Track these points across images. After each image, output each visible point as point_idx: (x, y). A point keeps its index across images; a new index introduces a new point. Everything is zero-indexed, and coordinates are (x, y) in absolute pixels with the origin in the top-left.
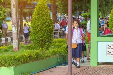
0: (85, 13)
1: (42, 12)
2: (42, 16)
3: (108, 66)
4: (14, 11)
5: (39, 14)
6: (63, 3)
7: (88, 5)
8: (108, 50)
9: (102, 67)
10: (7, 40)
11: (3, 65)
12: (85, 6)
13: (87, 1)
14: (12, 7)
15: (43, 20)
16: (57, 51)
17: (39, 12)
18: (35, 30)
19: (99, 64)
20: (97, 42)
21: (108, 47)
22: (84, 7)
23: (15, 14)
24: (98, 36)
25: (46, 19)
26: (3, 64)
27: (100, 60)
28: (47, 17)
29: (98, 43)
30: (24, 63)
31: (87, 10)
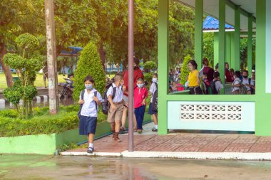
0: (148, 62)
2: (90, 66)
3: (182, 134)
4: (50, 59)
5: (85, 64)
6: (113, 47)
7: (150, 51)
8: (182, 112)
9: (174, 136)
10: (42, 99)
11: (41, 132)
12: (146, 52)
13: (148, 45)
14: (48, 53)
15: (91, 71)
19: (169, 131)
20: (167, 101)
21: (182, 108)
22: (144, 54)
25: (95, 69)
26: (41, 129)
27: (172, 126)
29: (169, 102)
30: (68, 129)
31: (148, 57)
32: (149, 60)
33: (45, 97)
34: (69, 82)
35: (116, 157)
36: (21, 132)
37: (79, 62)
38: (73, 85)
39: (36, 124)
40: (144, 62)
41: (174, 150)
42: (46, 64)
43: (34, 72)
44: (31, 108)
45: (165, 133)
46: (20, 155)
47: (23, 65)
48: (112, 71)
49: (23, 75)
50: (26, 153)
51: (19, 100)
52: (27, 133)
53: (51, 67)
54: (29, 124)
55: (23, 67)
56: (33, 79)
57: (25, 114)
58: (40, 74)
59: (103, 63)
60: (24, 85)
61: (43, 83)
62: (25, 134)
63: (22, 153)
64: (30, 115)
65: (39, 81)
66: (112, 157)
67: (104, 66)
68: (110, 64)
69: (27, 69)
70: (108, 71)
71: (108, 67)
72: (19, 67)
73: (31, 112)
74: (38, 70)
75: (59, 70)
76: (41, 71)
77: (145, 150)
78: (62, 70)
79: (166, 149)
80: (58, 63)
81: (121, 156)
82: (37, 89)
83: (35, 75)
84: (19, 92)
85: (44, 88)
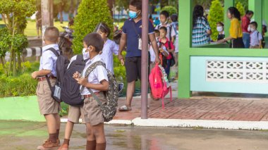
0: (166, 7)
1: (94, 4)
2: (95, 11)
3: (208, 98)
5: (89, 8)
8: (209, 70)
9: (198, 100)
10: (34, 51)
11: (31, 93)
15: (96, 18)
16: (120, 72)
17: (89, 4)
18: (82, 34)
19: (191, 94)
20: (190, 56)
21: (209, 64)
23: (46, 7)
24: (191, 46)
25: (101, 15)
26: (32, 90)
27: (195, 88)
28: (102, 12)
29: (192, 58)
32: (167, 5)
33: (38, 49)
34: (68, 31)
35: (125, 125)
36: (7, 92)
37: (80, 5)
38: (73, 34)
39: (26, 83)
40: (162, 7)
41: (199, 118)
42: (39, 8)
43: (24, 18)
44: (20, 63)
45: (187, 96)
46: (6, 121)
47: (11, 9)
48: (121, 18)
49: (11, 21)
50: (13, 119)
51: (5, 52)
52: (14, 94)
53: (45, 12)
54: (17, 83)
55: (11, 11)
56: (23, 27)
57: (12, 70)
58: (33, 21)
59: (111, 8)
60: (11, 33)
61: (36, 32)
62: (11, 95)
63: (8, 119)
64: (18, 72)
65: (31, 29)
66: (120, 125)
67: (112, 12)
68: (119, 9)
69: (16, 14)
70: (117, 18)
71: (116, 12)
72: (6, 12)
73: (20, 67)
74: (30, 15)
75: (55, 15)
76: (34, 17)
77: (162, 118)
78: (59, 17)
79: (189, 116)
80: (55, 7)
81: (132, 124)
82: (28, 39)
83: (25, 22)
84: (5, 42)
85: (36, 38)
